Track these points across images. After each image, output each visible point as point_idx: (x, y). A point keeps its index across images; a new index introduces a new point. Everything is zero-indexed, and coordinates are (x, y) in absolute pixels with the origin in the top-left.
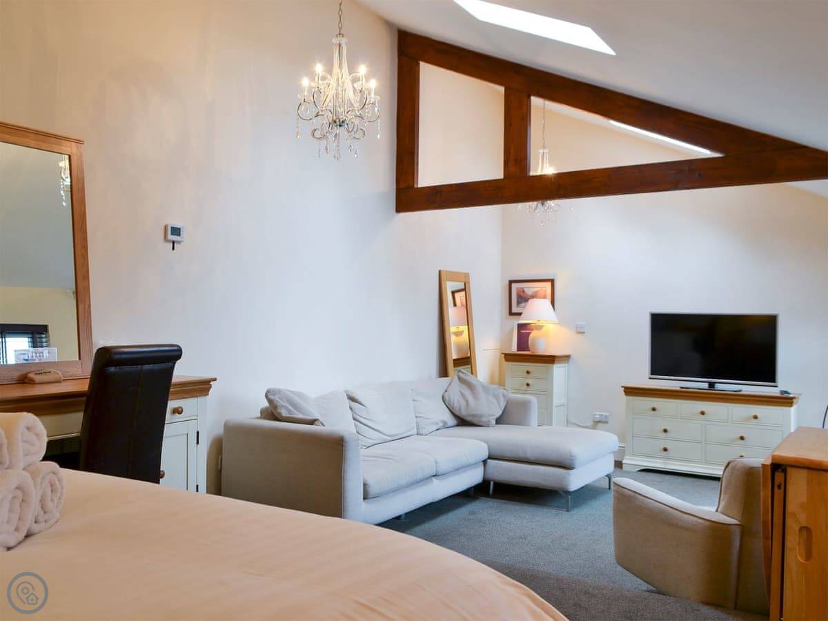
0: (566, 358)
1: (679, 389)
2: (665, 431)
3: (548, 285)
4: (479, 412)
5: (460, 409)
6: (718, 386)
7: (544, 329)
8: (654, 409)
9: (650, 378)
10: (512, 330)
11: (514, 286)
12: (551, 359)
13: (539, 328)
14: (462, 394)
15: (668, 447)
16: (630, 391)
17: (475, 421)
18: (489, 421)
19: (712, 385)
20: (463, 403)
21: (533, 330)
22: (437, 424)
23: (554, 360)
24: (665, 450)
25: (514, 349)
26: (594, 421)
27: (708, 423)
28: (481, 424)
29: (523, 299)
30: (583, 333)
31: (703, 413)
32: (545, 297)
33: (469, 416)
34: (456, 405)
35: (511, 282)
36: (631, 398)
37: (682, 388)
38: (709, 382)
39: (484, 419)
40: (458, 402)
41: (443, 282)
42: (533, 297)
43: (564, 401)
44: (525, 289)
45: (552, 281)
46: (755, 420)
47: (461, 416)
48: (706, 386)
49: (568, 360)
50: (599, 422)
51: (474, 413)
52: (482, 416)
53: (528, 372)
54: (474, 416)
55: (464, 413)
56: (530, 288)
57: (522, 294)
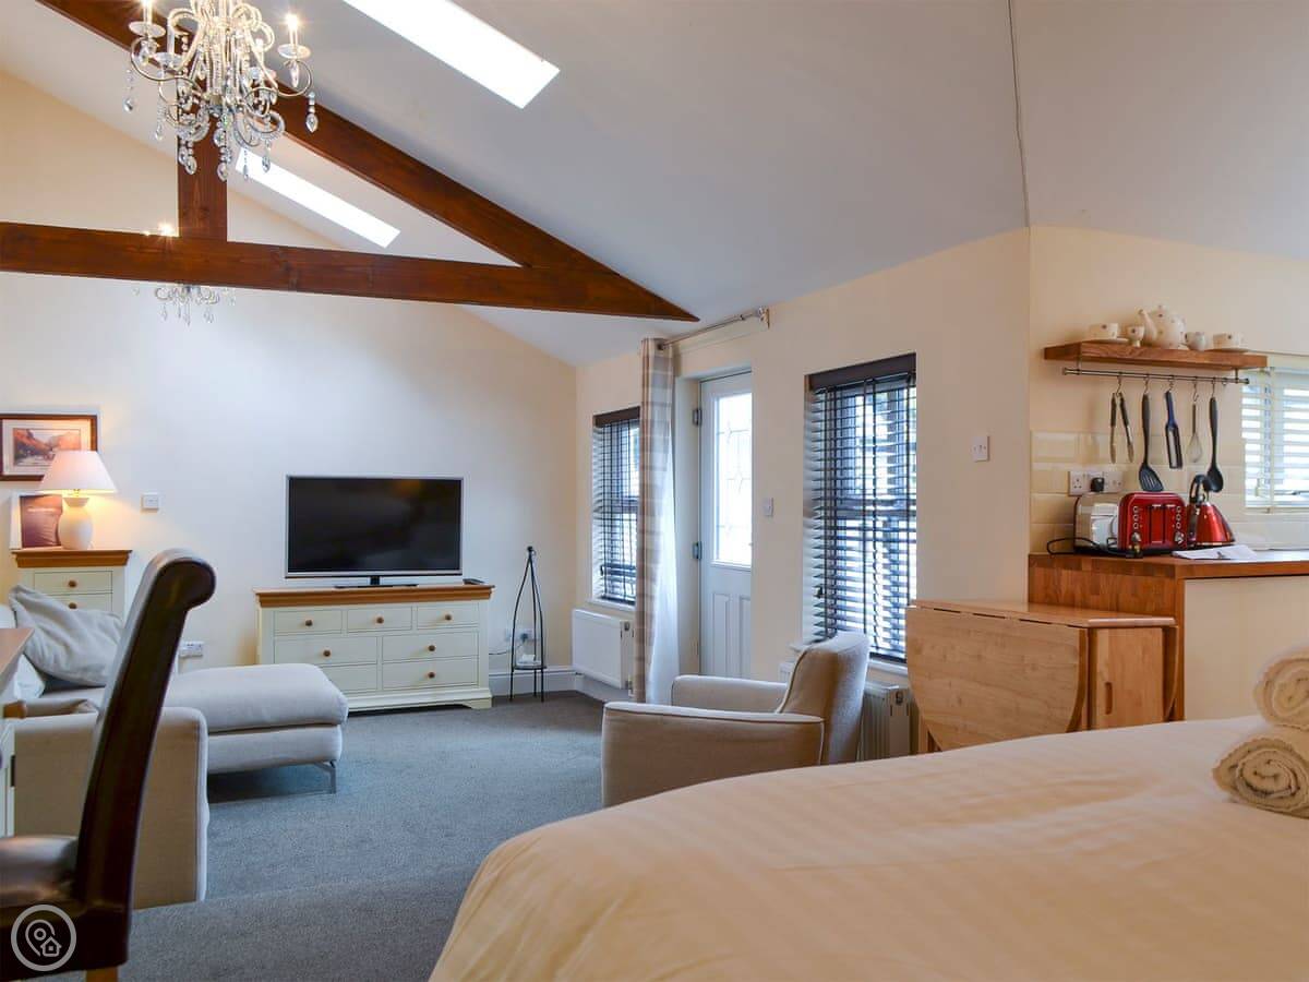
0: (122, 556)
2: (327, 654)
3: (85, 425)
6: (383, 581)
7: (88, 505)
8: (309, 624)
9: (289, 578)
10: (9, 508)
11: (9, 425)
12: (119, 558)
13: (80, 502)
16: (268, 600)
19: (375, 580)
23: (126, 559)
25: (17, 543)
27: (386, 634)
29: (26, 450)
30: (156, 510)
31: (379, 621)
32: (77, 448)
36: (271, 611)
38: (371, 576)
42: (55, 448)
44: (32, 432)
45: (93, 420)
46: (447, 622)
48: (367, 581)
50: (188, 657)
53: (72, 584)
56: (45, 431)
57: (27, 442)
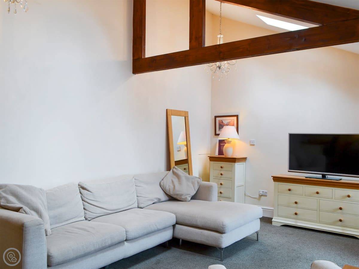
0: (244, 159)
1: (304, 178)
2: (296, 203)
3: (235, 118)
4: (180, 193)
5: (169, 191)
6: (328, 177)
7: (232, 142)
8: (290, 190)
9: (288, 171)
10: (216, 143)
11: (218, 119)
12: (233, 160)
13: (229, 142)
14: (173, 181)
15: (297, 212)
16: (277, 179)
17: (178, 198)
18: (186, 198)
19: (324, 176)
20: (172, 186)
21: (226, 143)
22: (152, 200)
23: (236, 160)
24: (296, 214)
25: (216, 154)
26: (259, 195)
27: (320, 199)
28: (182, 200)
29: (221, 126)
30: (254, 145)
31: (317, 193)
32: (233, 125)
33: (175, 195)
34: (167, 188)
35: (216, 117)
36: (277, 183)
37: (306, 177)
38: (322, 174)
39: (183, 197)
40: (169, 186)
41: (169, 116)
42: (227, 125)
43: (242, 183)
44: (223, 121)
45: (237, 116)
46: (348, 198)
47: (169, 194)
48: (321, 176)
49: (246, 160)
50: (262, 195)
51: (178, 193)
52: (182, 195)
53: (221, 167)
54: (177, 195)
55: (171, 193)
56: (226, 120)
57: (221, 124)
